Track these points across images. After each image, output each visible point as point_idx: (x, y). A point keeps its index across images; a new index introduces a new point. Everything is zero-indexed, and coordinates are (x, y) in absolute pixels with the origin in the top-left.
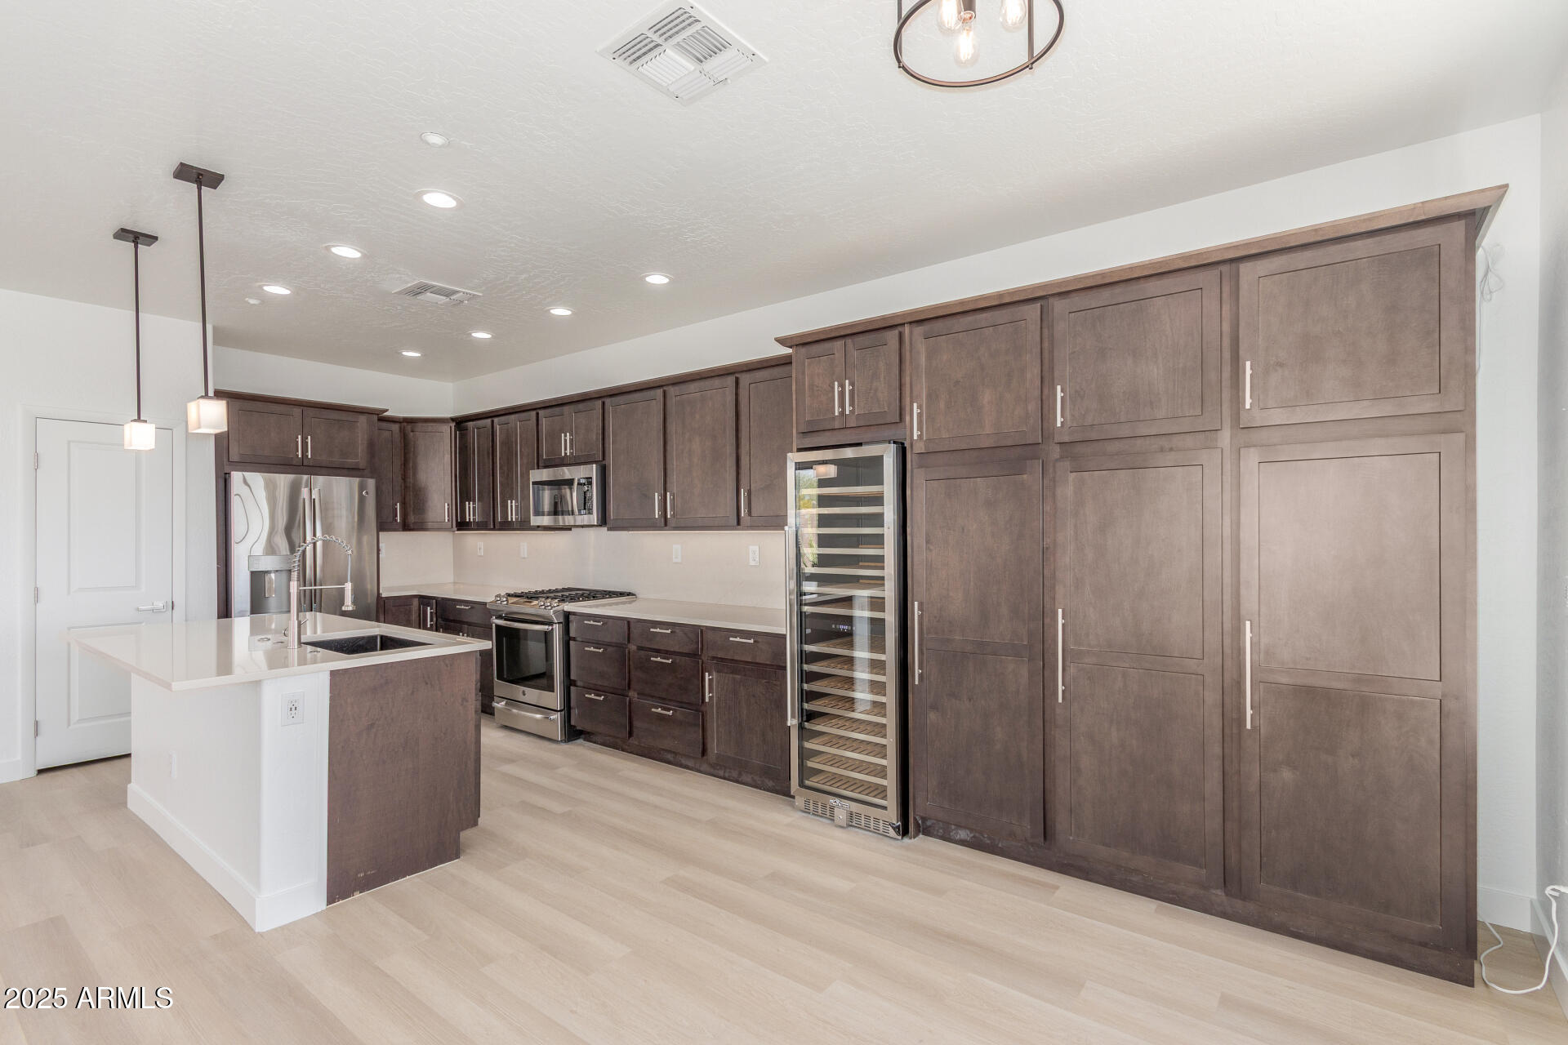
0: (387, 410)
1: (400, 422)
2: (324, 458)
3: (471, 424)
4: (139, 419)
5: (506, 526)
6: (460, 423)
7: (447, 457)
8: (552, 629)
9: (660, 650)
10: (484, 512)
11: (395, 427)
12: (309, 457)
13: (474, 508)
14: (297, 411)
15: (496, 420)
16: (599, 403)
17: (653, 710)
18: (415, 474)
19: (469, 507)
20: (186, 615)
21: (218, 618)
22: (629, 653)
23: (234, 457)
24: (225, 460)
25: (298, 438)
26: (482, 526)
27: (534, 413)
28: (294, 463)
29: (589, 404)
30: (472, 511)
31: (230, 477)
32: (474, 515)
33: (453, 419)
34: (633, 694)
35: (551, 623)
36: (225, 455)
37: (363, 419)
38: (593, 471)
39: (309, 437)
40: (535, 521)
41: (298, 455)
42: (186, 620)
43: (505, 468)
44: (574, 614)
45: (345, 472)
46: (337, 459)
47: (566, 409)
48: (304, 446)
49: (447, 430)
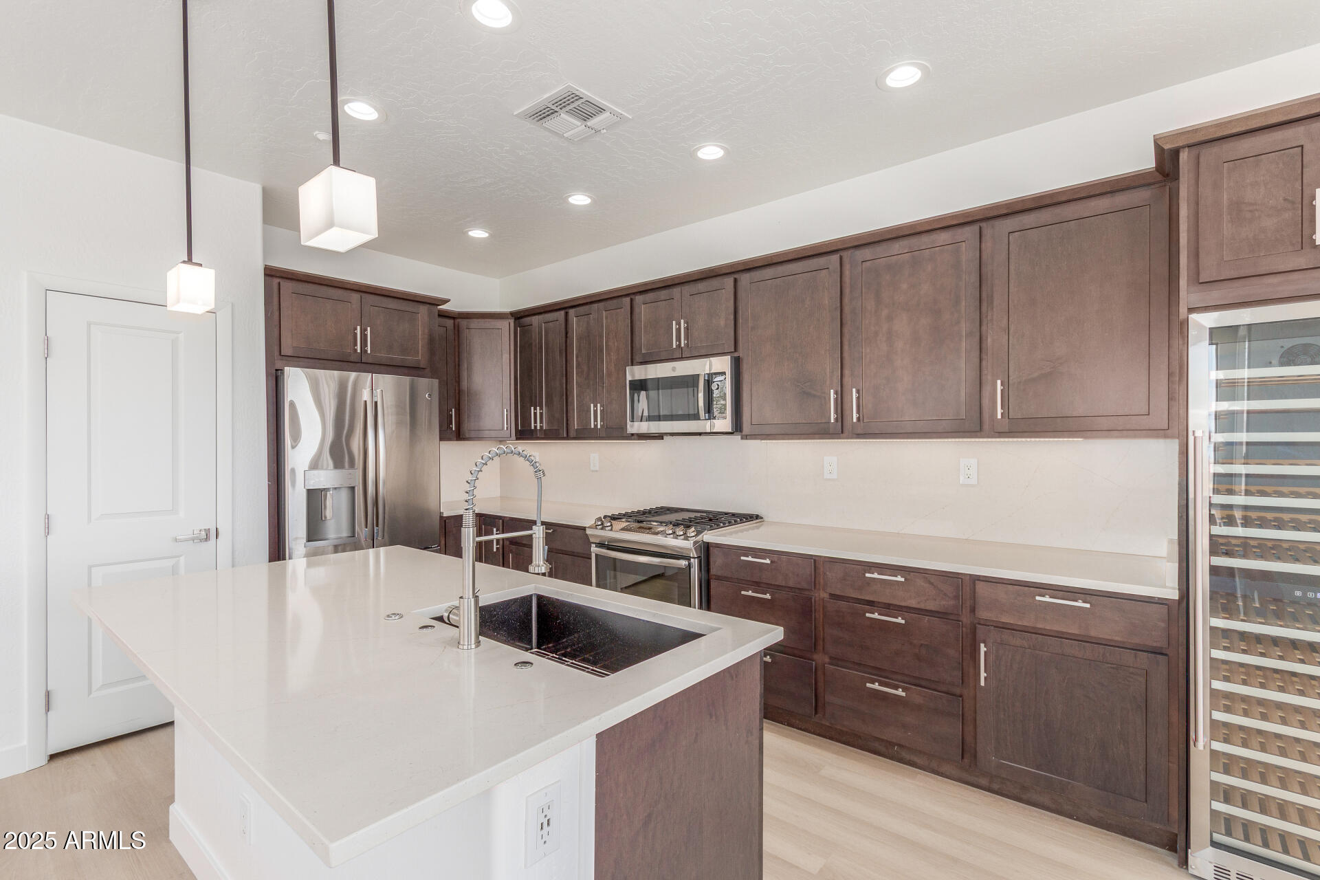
0: (447, 301)
1: (454, 318)
2: (383, 355)
3: (535, 320)
4: (190, 260)
5: (585, 434)
6: (519, 317)
7: (506, 356)
8: (689, 564)
9: (873, 602)
10: (551, 419)
11: (449, 323)
12: (369, 352)
13: (541, 414)
14: (355, 297)
15: (572, 312)
16: (729, 281)
17: (869, 685)
18: (469, 376)
19: (535, 414)
20: (233, 558)
21: (269, 562)
22: (815, 601)
23: (287, 350)
24: (277, 353)
25: (356, 329)
26: (551, 434)
27: (628, 299)
28: (353, 358)
29: (715, 283)
30: (538, 417)
31: (283, 373)
32: (541, 422)
33: (512, 314)
34: (820, 658)
35: (688, 558)
36: (276, 348)
37: (423, 310)
38: (722, 364)
39: (369, 328)
40: (635, 427)
41: (356, 350)
42: (233, 566)
43: (585, 368)
44: (718, 546)
45: (406, 371)
46: (397, 357)
47: (676, 291)
48: (365, 339)
49: (506, 326)
